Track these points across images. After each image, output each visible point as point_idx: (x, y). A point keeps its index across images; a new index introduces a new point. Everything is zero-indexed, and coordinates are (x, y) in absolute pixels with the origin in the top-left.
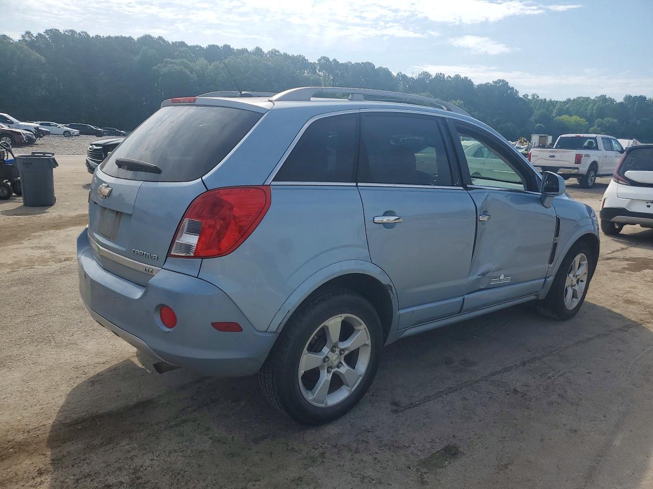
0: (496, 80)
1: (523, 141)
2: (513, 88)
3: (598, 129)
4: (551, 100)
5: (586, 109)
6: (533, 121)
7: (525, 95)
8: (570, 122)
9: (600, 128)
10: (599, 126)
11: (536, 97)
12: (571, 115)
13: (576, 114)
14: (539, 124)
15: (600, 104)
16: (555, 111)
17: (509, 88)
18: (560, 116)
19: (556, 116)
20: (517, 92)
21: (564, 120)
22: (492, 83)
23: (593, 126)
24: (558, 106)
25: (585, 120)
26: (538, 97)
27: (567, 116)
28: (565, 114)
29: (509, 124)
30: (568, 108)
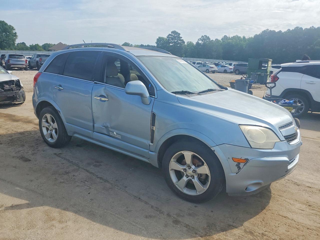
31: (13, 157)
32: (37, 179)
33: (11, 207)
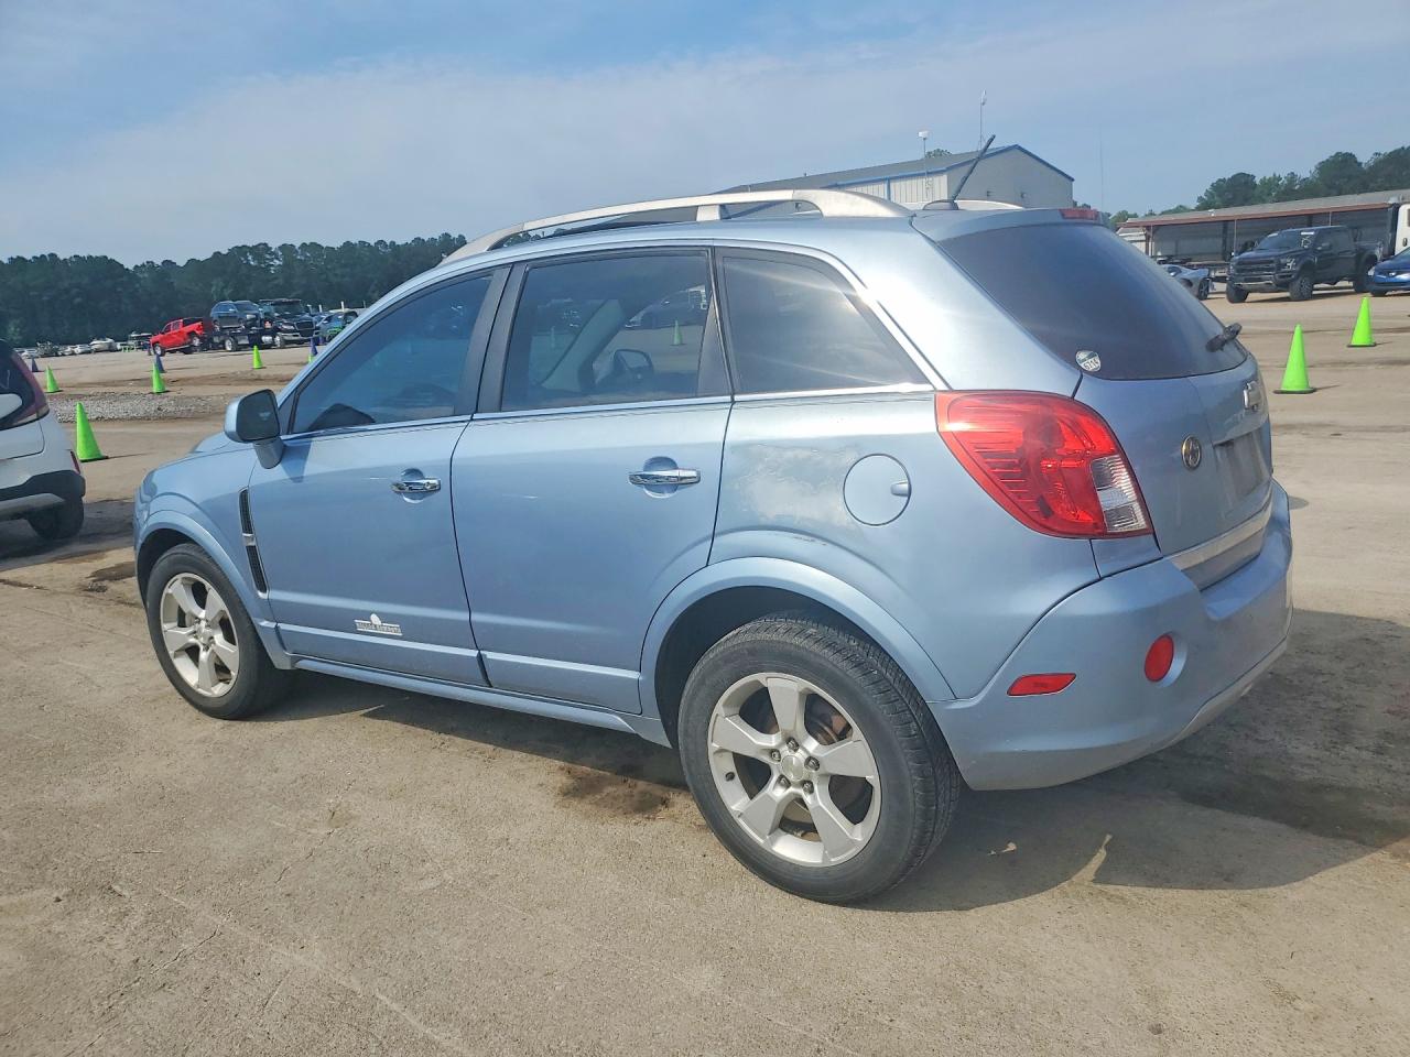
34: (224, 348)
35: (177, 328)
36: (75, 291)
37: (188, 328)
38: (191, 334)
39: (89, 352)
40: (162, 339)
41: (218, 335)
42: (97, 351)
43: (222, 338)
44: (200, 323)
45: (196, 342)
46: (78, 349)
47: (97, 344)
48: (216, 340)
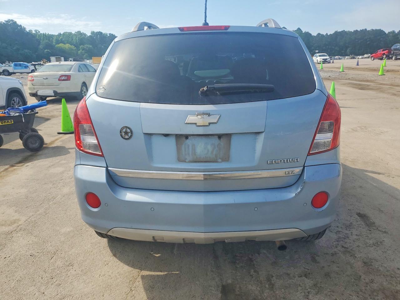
0: (6, 20)
1: (45, 61)
2: (21, 26)
3: (82, 51)
4: (48, 34)
5: (73, 40)
6: (42, 48)
7: (30, 30)
8: (66, 48)
9: (84, 51)
10: (83, 50)
11: (38, 32)
12: (65, 44)
13: (67, 43)
14: (47, 50)
15: (80, 36)
16: (54, 41)
17: (18, 26)
18: (58, 44)
19: (56, 44)
20: (24, 28)
21: (62, 47)
22: (4, 22)
23: (80, 50)
24: (55, 38)
25: (74, 47)
26: (39, 32)
27: (63, 44)
28: (61, 43)
29: (26, 51)
30: (61, 39)
31: (385, 232)
32: (355, 187)
33: (380, 174)
34: (392, 59)
35: (380, 52)
36: (368, 40)
37: (384, 52)
38: (384, 54)
39: (363, 58)
40: (374, 55)
41: (392, 55)
42: (365, 58)
43: (392, 56)
44: (387, 51)
45: (385, 56)
46: (360, 57)
47: (366, 56)
48: (390, 56)
